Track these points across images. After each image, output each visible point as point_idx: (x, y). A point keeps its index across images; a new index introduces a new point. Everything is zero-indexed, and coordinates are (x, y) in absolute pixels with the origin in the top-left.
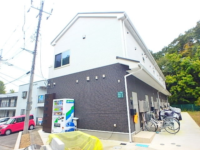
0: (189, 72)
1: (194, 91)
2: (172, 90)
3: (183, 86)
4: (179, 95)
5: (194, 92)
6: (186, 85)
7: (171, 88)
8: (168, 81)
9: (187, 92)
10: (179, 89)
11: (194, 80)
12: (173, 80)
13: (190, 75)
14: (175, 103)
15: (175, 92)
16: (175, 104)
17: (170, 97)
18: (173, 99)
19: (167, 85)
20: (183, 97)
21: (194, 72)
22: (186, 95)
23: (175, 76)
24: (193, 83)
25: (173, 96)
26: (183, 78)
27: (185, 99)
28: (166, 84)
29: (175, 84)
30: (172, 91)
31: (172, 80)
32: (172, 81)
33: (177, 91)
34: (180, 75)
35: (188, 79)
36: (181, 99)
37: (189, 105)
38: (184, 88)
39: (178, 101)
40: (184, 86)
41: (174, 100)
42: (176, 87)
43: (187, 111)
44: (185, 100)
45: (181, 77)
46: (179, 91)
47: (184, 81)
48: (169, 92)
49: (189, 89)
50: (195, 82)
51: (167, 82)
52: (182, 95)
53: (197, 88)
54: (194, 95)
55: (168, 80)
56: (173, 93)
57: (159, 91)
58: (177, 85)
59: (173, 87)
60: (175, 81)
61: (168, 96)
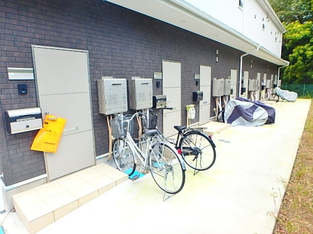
7: (294, 50)
8: (291, 34)
12: (302, 32)
15: (300, 58)
17: (286, 69)
19: (288, 42)
25: (294, 66)
28: (285, 41)
30: (292, 57)
31: (299, 33)
32: (298, 35)
33: (303, 55)
36: (309, 73)
41: (293, 74)
42: (305, 47)
46: (308, 56)
51: (288, 36)
55: (292, 31)
56: (293, 61)
57: (246, 53)
58: (308, 43)
59: (298, 47)
60: (306, 35)
61: (282, 66)
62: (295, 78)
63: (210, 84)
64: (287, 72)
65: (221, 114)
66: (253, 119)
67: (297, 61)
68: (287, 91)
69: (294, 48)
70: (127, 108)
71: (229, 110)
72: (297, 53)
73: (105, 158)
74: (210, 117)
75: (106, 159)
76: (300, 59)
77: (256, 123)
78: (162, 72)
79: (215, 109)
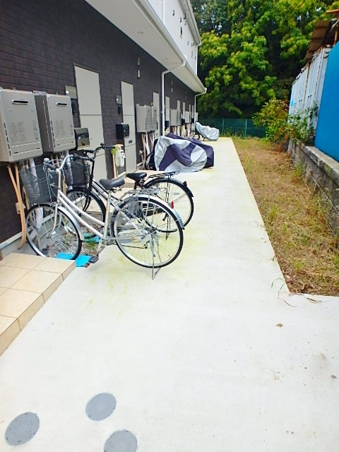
0: (261, 30)
1: (258, 86)
2: (210, 79)
3: (239, 70)
4: (225, 93)
5: (259, 89)
6: (246, 68)
7: (211, 72)
8: (207, 48)
9: (244, 86)
10: (228, 78)
11: (266, 56)
12: (219, 48)
13: (263, 39)
14: (212, 115)
15: (217, 83)
16: (211, 117)
17: (201, 98)
18: (208, 103)
19: (202, 61)
20: (232, 100)
21: (274, 32)
22: (239, 96)
23: (227, 36)
24: (263, 64)
25: (211, 94)
26: (246, 45)
27: (236, 105)
28: (200, 58)
29: (222, 60)
30: (209, 81)
31: (216, 49)
32: (215, 52)
33: (221, 81)
34: (239, 35)
35: (255, 49)
36: (226, 105)
37: (240, 121)
38: (240, 74)
39: (219, 109)
40: (241, 69)
41: (210, 106)
42: (223, 69)
43: (231, 135)
44: (235, 109)
45: (239, 41)
46: (226, 82)
47: (243, 54)
48: (203, 82)
49: (249, 79)
50: (267, 62)
51: (204, 51)
52: (231, 96)
53: (268, 78)
54: (256, 97)
55: (207, 45)
56: (211, 87)
57: (167, 70)
58: (225, 65)
59: (215, 69)
60: (223, 53)
61: (198, 93)
62: (211, 110)
63: (134, 114)
64: (203, 102)
65: (149, 158)
66: (191, 162)
67: (214, 88)
68: (208, 127)
69: (210, 70)
70: (41, 149)
71: (160, 152)
72: (214, 77)
73: (14, 244)
74: (137, 163)
75: (14, 247)
76: (218, 85)
77: (194, 168)
78: (75, 86)
79: (141, 152)
